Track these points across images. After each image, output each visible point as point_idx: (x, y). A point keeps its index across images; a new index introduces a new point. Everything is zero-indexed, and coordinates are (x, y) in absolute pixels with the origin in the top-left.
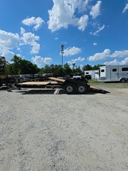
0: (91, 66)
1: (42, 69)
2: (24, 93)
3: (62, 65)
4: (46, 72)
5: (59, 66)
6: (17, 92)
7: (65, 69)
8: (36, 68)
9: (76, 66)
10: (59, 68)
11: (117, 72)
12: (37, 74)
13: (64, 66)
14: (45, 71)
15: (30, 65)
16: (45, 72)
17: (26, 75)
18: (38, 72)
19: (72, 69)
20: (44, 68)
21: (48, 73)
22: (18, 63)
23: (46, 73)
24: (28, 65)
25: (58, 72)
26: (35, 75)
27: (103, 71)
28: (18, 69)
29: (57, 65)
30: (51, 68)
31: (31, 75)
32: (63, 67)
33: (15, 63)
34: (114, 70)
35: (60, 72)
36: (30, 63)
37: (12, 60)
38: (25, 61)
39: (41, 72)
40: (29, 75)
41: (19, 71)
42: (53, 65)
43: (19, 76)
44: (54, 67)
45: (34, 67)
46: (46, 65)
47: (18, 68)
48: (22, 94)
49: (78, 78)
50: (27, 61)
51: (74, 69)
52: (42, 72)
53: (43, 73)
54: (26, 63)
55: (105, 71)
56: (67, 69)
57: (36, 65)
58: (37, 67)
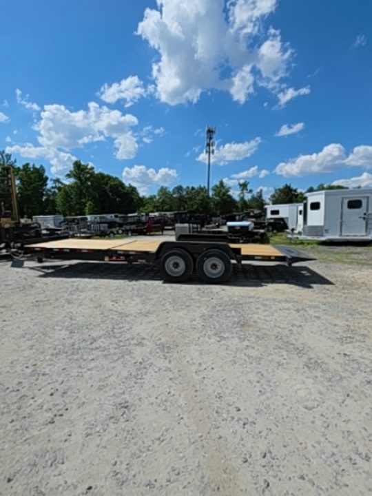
0: (295, 191)
1: (151, 198)
2: (50, 271)
3: (206, 187)
4: (160, 208)
5: (197, 191)
6: (32, 268)
7: (217, 198)
8: (133, 196)
9: (251, 191)
10: (198, 195)
11: (365, 211)
12: (136, 214)
13: (213, 190)
14: (157, 204)
15: (117, 188)
16: (157, 207)
17: (104, 215)
18: (139, 208)
19: (237, 198)
20: (155, 197)
21: (166, 211)
22: (85, 182)
23: (162, 210)
24: (111, 187)
25: (195, 207)
26: (130, 215)
27: (315, 206)
28: (83, 200)
29: (193, 188)
30: (174, 196)
31: (120, 215)
32: (211, 193)
33: (76, 183)
34: (354, 204)
35: (201, 209)
36: (117, 183)
37: (69, 176)
38: (102, 176)
39: (146, 207)
40: (113, 215)
41: (87, 205)
42: (179, 188)
43: (86, 218)
44: (184, 193)
45: (127, 194)
46: (162, 187)
47: (85, 198)
48: (41, 276)
49: (242, 227)
50: (109, 178)
51: (242, 199)
52: (151, 209)
53: (152, 212)
54: (106, 184)
55: (322, 206)
56: (222, 199)
57: (134, 189)
58: (138, 194)
